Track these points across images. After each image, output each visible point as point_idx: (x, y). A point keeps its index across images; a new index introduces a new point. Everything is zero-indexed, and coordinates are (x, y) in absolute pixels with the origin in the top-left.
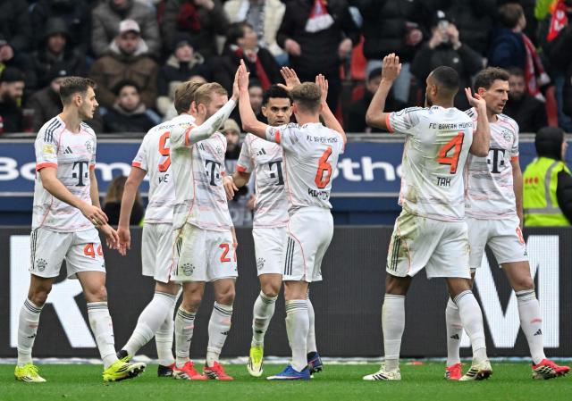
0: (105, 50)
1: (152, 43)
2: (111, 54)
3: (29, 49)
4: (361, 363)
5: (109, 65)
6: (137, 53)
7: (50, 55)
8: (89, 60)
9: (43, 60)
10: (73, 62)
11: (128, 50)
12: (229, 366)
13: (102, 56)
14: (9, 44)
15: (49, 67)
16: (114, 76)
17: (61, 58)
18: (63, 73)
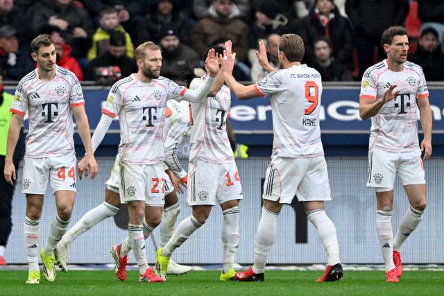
0: (205, 13)
1: (243, 7)
2: (209, 17)
3: (142, 13)
4: (414, 269)
5: (208, 26)
6: (231, 16)
7: (161, 18)
8: (191, 21)
9: (155, 21)
10: (179, 24)
11: (224, 13)
12: (305, 272)
13: (202, 18)
14: (126, 8)
15: (159, 27)
16: (211, 35)
17: (169, 20)
18: (171, 32)
